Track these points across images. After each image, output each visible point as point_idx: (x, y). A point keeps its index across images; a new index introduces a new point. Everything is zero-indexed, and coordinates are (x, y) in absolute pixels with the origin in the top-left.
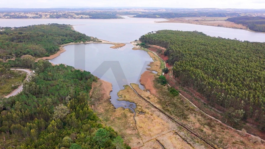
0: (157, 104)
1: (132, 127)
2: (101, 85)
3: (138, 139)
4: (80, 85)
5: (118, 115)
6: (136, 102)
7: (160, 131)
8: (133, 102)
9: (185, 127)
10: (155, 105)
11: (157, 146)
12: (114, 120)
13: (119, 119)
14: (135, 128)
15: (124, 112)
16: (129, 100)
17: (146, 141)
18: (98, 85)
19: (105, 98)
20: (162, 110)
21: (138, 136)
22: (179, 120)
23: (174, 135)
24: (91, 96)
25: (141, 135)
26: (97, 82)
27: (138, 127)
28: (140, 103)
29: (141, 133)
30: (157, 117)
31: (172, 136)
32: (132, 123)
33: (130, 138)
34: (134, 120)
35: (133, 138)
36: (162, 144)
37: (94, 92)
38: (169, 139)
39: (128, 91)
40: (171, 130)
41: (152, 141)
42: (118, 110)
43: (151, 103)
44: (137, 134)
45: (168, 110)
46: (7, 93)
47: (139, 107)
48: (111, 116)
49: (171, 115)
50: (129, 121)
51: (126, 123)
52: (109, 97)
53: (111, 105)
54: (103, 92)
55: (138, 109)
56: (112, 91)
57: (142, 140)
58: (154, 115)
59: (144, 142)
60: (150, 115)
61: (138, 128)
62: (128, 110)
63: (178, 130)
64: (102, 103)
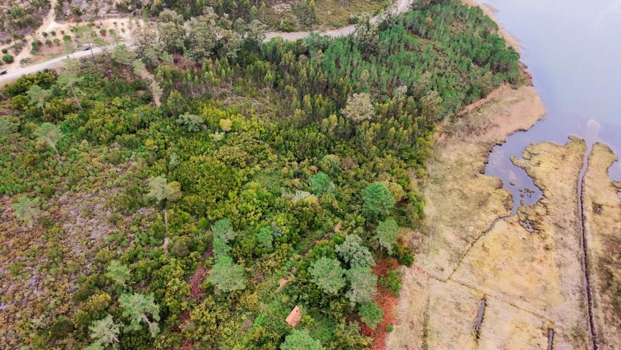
0: (598, 238)
1: (467, 232)
2: (517, 101)
3: (448, 262)
4: (465, 76)
5: (471, 190)
6: (547, 194)
7: (519, 293)
8: (543, 188)
9: (598, 346)
10: (589, 237)
11: (468, 308)
12: (450, 191)
13: (464, 197)
14: (471, 240)
15: (491, 192)
16: (537, 177)
17: (459, 279)
18: (510, 99)
19: (489, 136)
20: (594, 261)
21: (458, 257)
22: (606, 319)
23: (540, 331)
24: (466, 113)
25: (466, 260)
26: (516, 89)
27: (480, 242)
28: (555, 203)
29: (471, 259)
30: (554, 264)
31: (531, 327)
32: (478, 227)
33: (437, 247)
34: (489, 224)
35: (442, 252)
36: (485, 316)
37: (481, 110)
38: (514, 326)
39: (563, 156)
40: (548, 317)
41: (473, 291)
42: (483, 179)
43: (587, 225)
44: (461, 252)
45: (612, 276)
46: (336, 26)
47: (540, 210)
48: (455, 178)
49: (603, 291)
50: (476, 218)
51: (465, 215)
52: (499, 139)
53: (484, 159)
54: (498, 120)
55: (530, 211)
56: (525, 131)
57: (454, 270)
58: (553, 254)
59: (454, 279)
60: (542, 245)
61: (475, 245)
62: (504, 196)
63: (567, 333)
64: (470, 142)
